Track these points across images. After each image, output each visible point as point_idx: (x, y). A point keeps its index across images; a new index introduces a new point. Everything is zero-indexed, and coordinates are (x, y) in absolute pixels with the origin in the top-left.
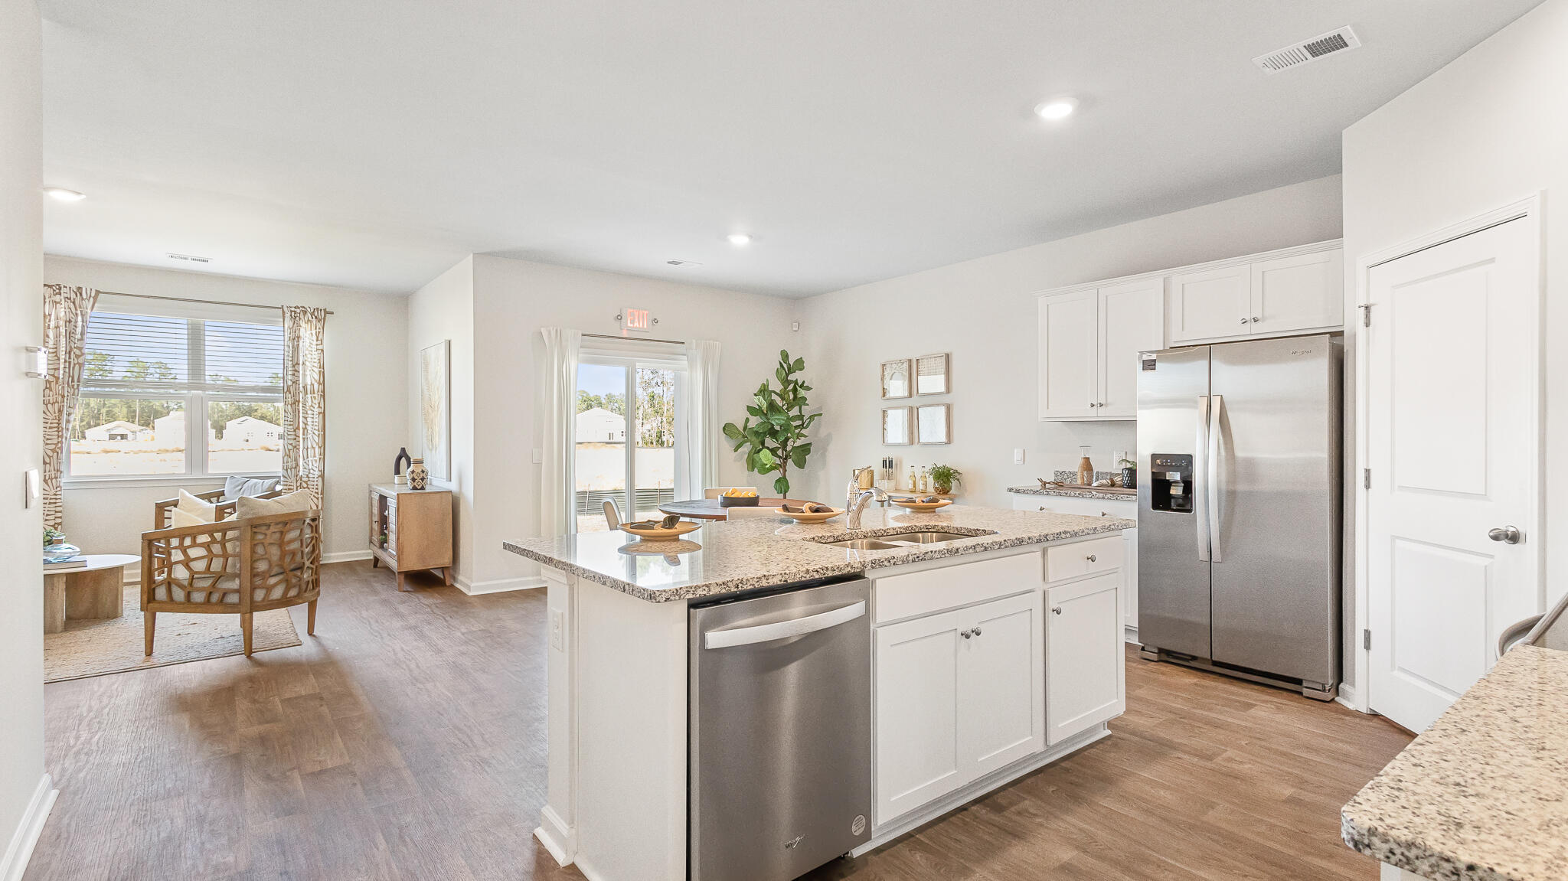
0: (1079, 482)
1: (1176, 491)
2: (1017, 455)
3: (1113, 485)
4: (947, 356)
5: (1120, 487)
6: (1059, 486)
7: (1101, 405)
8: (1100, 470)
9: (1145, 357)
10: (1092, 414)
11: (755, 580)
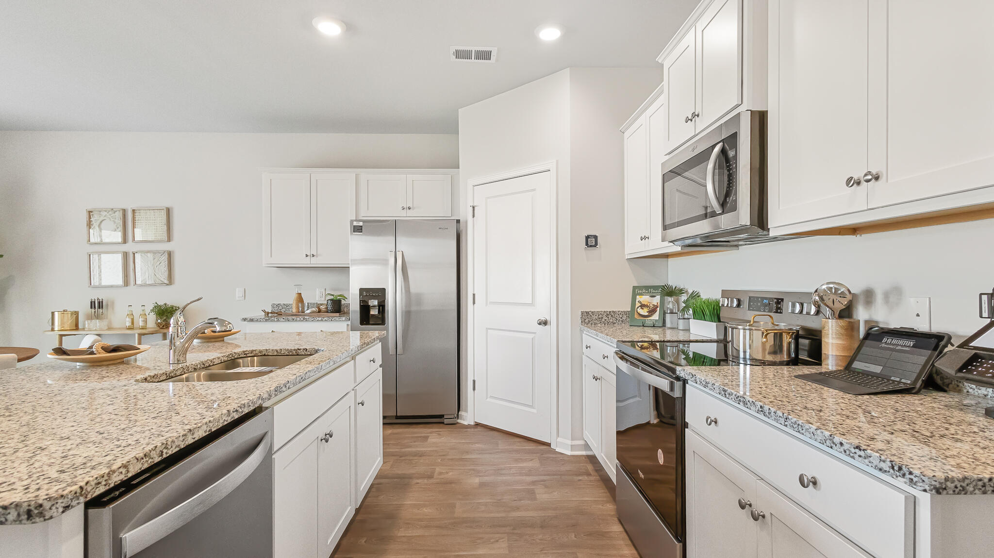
0: (294, 310)
1: (374, 312)
2: (239, 293)
3: (320, 311)
4: (168, 211)
5: (324, 312)
6: (277, 314)
7: (313, 256)
8: (310, 301)
9: (355, 224)
10: (307, 262)
11: (181, 439)
